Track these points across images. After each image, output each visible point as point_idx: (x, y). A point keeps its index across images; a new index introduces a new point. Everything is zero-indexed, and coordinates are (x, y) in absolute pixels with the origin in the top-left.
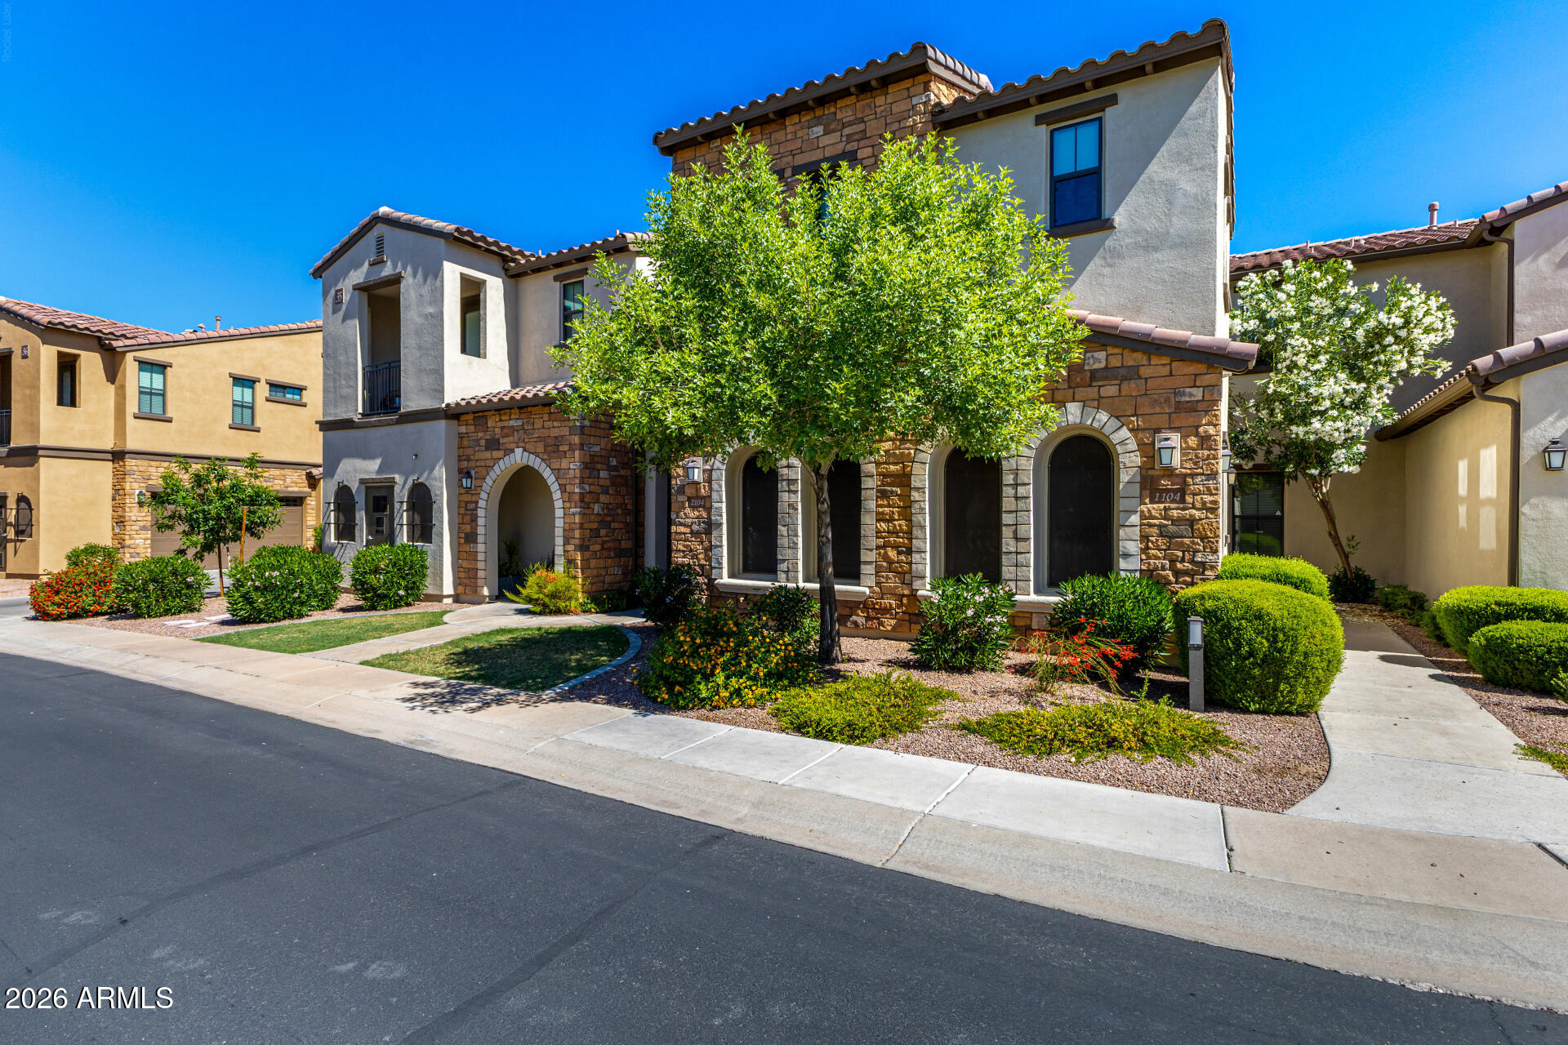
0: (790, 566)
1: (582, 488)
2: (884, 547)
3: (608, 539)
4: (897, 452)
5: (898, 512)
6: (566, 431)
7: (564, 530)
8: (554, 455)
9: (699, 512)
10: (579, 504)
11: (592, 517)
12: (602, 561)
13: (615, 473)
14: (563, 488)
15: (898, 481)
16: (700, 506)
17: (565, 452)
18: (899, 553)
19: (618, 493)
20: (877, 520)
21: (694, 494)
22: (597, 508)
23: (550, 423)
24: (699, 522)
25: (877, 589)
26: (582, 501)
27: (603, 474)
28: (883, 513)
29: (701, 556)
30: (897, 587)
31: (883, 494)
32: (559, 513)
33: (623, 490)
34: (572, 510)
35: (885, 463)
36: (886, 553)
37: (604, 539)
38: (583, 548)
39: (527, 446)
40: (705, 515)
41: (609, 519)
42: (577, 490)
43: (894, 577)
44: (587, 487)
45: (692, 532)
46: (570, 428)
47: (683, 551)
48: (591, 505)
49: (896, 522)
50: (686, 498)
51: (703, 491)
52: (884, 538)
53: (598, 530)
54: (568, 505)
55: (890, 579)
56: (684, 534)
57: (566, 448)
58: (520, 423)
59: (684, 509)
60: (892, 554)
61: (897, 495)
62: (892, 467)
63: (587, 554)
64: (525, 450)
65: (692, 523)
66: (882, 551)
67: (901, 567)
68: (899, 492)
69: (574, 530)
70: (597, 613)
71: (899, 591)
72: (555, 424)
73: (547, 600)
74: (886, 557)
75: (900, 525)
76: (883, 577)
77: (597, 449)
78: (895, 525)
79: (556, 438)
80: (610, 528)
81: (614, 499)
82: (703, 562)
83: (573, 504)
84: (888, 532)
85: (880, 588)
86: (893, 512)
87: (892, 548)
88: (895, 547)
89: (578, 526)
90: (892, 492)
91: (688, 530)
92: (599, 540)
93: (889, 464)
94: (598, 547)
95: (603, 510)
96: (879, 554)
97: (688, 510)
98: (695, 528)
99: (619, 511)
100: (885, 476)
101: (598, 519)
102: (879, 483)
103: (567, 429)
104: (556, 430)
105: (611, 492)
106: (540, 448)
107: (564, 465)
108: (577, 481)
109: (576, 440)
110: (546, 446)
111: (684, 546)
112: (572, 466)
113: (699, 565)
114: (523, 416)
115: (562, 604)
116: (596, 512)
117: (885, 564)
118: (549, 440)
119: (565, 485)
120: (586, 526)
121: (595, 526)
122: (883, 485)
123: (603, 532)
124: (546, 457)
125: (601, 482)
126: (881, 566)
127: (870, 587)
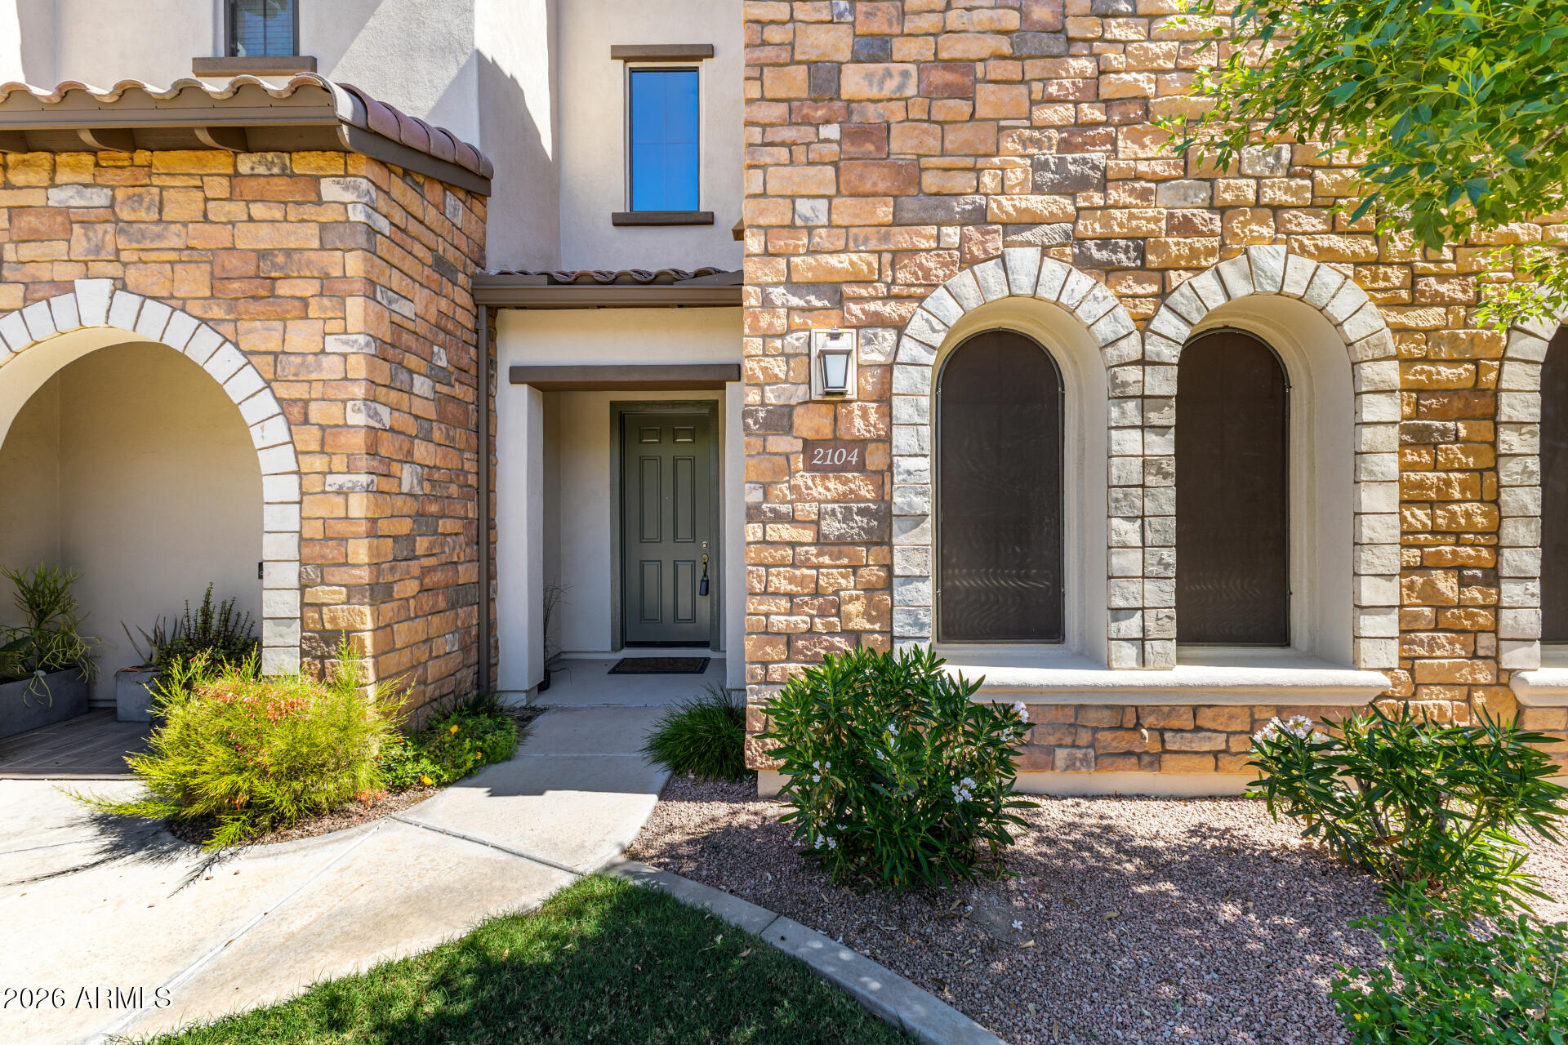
0: (1151, 624)
1: (375, 415)
2: (1422, 568)
3: (432, 561)
4: (1461, 333)
5: (1461, 482)
6: (309, 237)
7: (303, 541)
8: (254, 307)
9: (845, 482)
10: (364, 462)
11: (399, 501)
12: (419, 624)
13: (445, 389)
14: (295, 413)
15: (1458, 404)
16: (846, 467)
17: (304, 302)
18: (1463, 583)
19: (449, 445)
20: (1402, 502)
21: (827, 433)
22: (408, 478)
23: (237, 210)
24: (849, 510)
25: (1404, 675)
26: (372, 453)
27: (422, 385)
28: (1421, 485)
29: (855, 608)
30: (1459, 668)
31: (1417, 437)
32: (279, 488)
33: (459, 434)
34: (335, 481)
35: (1425, 360)
36: (1430, 584)
37: (426, 562)
38: (379, 592)
39: (132, 275)
40: (867, 491)
41: (433, 508)
42: (358, 418)
43: (1451, 643)
44: (384, 412)
45: (821, 541)
46: (323, 227)
47: (791, 596)
48: (395, 468)
49: (1455, 507)
50: (799, 445)
51: (858, 423)
52: (1420, 547)
53: (410, 538)
54: (319, 463)
55: (1441, 647)
56: (793, 545)
57: (308, 288)
58: (99, 198)
59: (792, 474)
60: (1446, 585)
61: (1457, 440)
62: (1446, 372)
63: (388, 608)
64: (121, 285)
65: (820, 515)
66: (1418, 580)
67: (1470, 616)
68: (1463, 433)
69: (343, 540)
70: (442, 785)
71: (1465, 675)
72: (258, 210)
73: (263, 788)
74: (1430, 595)
75: (1468, 515)
76: (1421, 643)
77: (407, 309)
78: (1453, 514)
79: (263, 255)
80: (435, 533)
81: (444, 457)
82: (860, 623)
83: (339, 463)
84: (1433, 532)
85: (1412, 671)
86: (1448, 483)
87: (1446, 569)
88: (1457, 569)
89: (363, 527)
90: (1444, 432)
91: (808, 535)
92: (415, 567)
93: (1433, 362)
94: (412, 587)
95: (420, 483)
96: (1411, 587)
97: (802, 479)
98: (832, 527)
99: (454, 490)
100: (1421, 391)
101: (410, 507)
102: (1407, 410)
103: (314, 229)
104: (264, 230)
105: (437, 435)
106: (193, 282)
107: (301, 336)
108: (359, 390)
109: (355, 264)
110: (217, 281)
111: (791, 580)
112: (332, 344)
113: (845, 633)
114: (109, 177)
115: (326, 790)
116: (405, 488)
117: (1427, 611)
118: (233, 263)
119: (306, 403)
120: (384, 527)
121: (405, 526)
122: (1418, 415)
123: (422, 545)
124: (217, 312)
125: (419, 407)
126: (1417, 617)
127: (1386, 670)
